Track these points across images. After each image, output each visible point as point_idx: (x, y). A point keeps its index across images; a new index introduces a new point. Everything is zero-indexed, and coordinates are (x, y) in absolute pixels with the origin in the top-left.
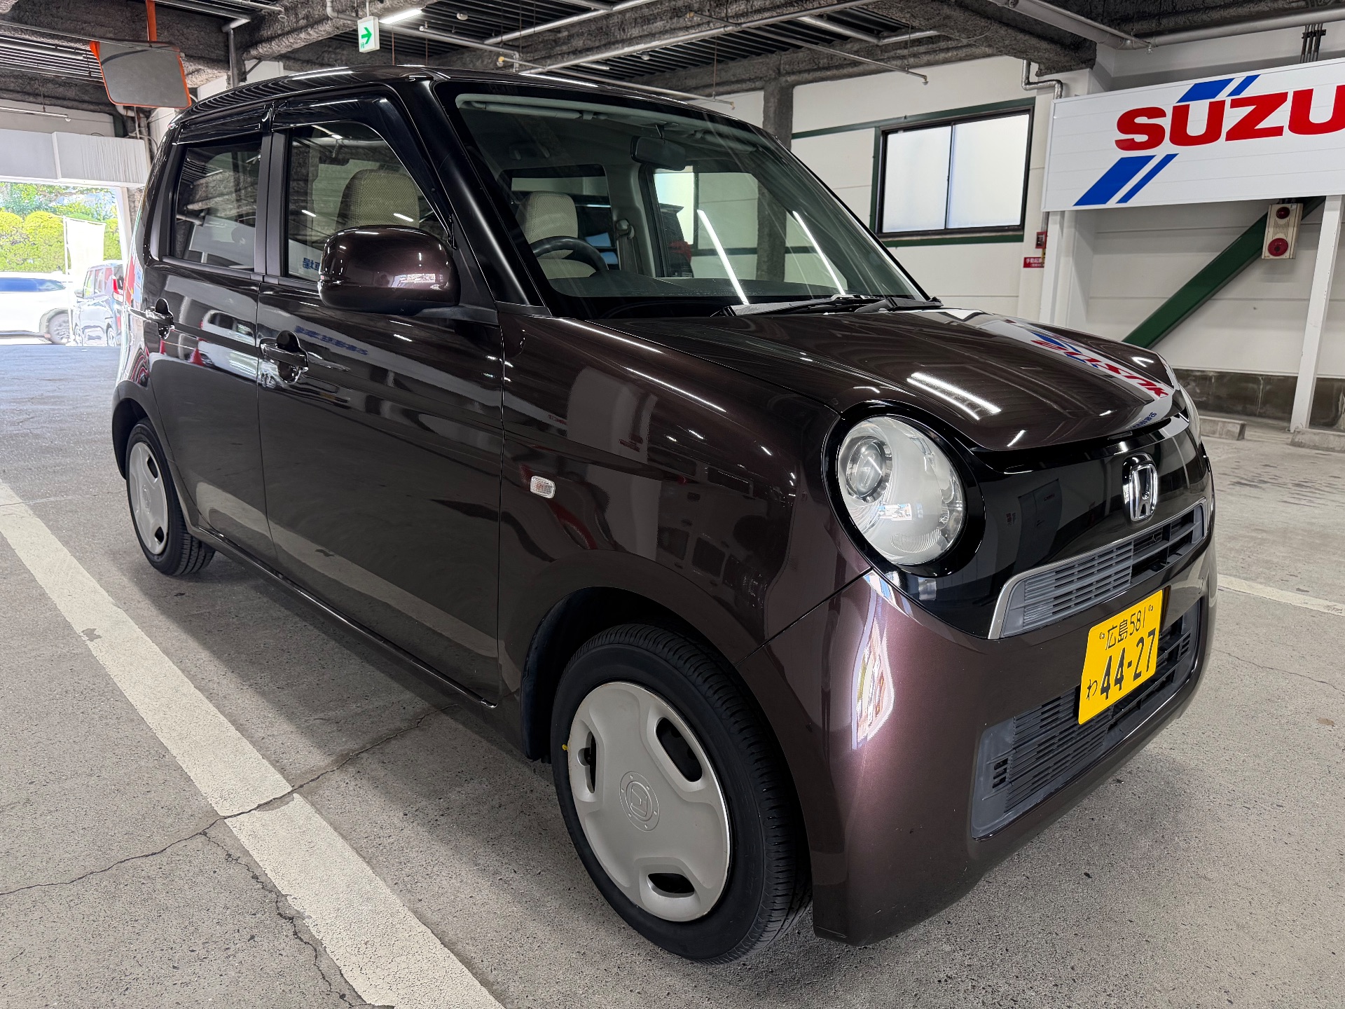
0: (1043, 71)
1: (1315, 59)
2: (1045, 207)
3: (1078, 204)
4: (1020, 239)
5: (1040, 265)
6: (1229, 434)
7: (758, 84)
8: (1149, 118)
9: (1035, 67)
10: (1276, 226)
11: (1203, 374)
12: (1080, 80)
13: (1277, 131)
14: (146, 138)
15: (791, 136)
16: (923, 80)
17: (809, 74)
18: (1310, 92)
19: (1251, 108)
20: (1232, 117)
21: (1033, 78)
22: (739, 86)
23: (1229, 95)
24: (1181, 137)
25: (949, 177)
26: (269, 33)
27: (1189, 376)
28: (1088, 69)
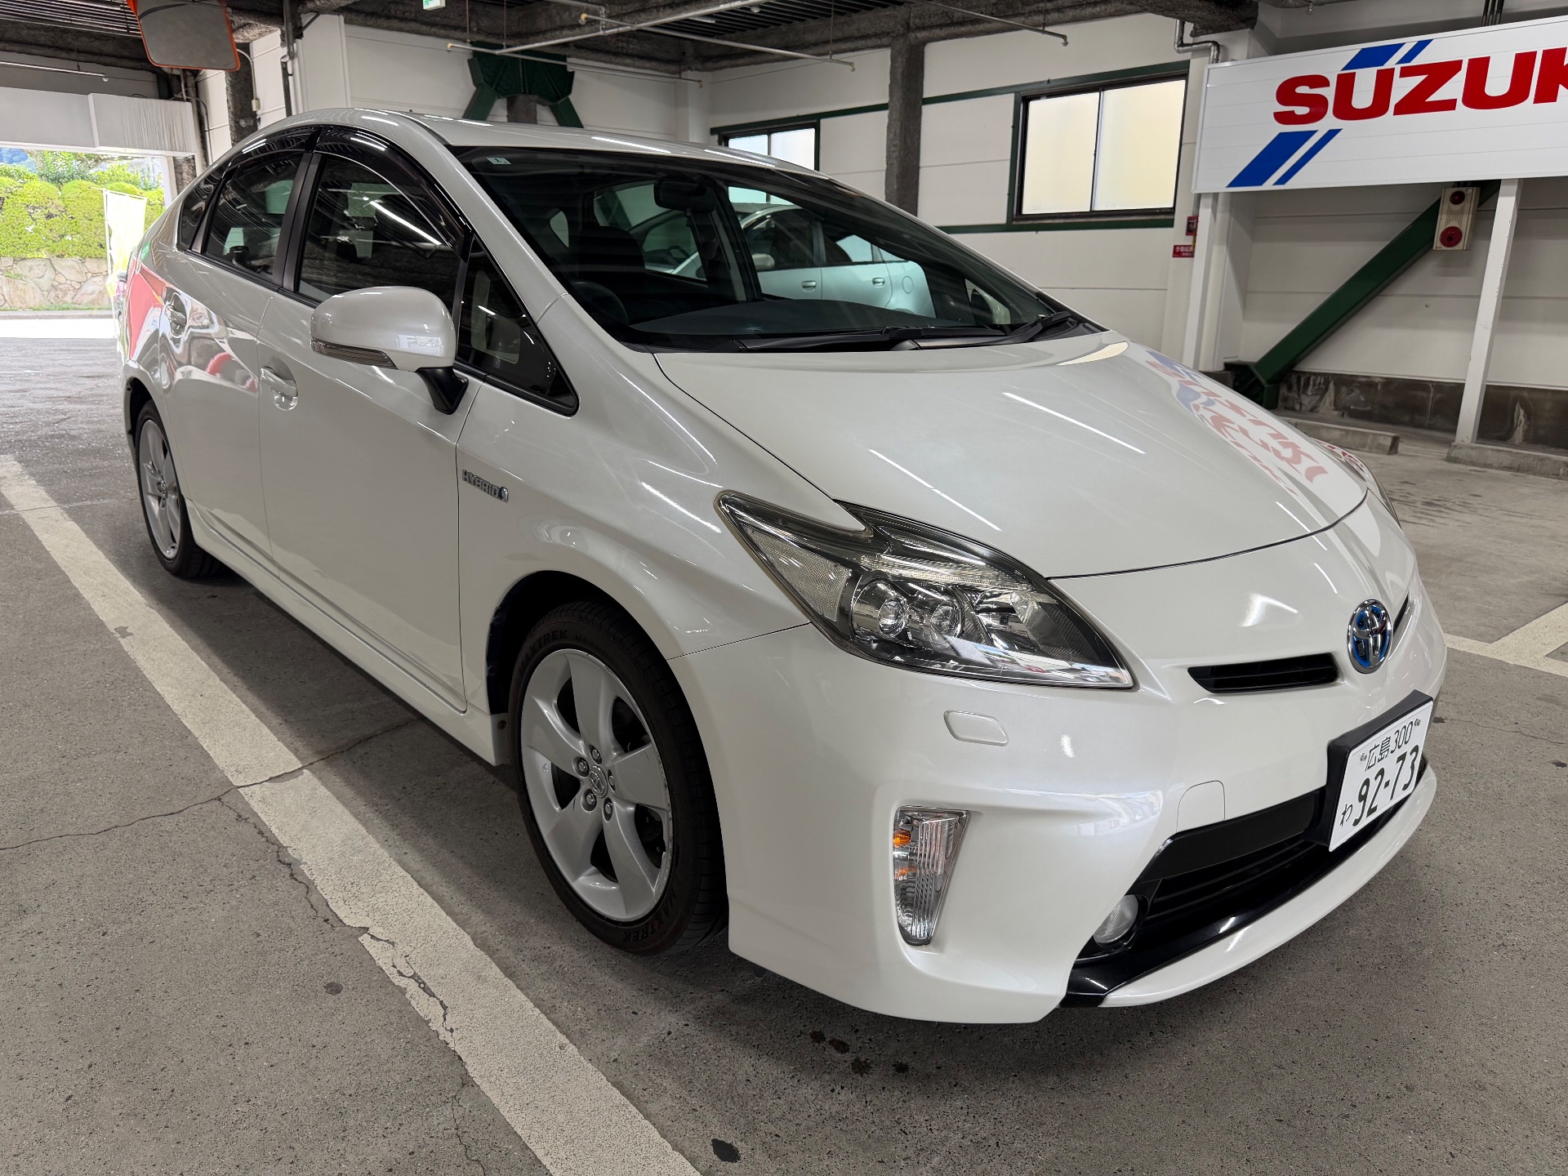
0: (1198, 31)
1: (1497, 22)
2: (1195, 189)
3: (1231, 185)
4: (1170, 224)
5: (1189, 254)
6: (1379, 448)
7: (885, 40)
8: (1311, 87)
9: (1189, 27)
10: (1450, 212)
11: (1369, 380)
12: (1239, 43)
13: (1449, 105)
14: (194, 100)
15: (921, 101)
16: (1062, 40)
17: (942, 29)
18: (1486, 61)
19: (1421, 78)
20: (1402, 87)
21: (1187, 39)
22: (863, 42)
23: (1399, 63)
24: (1345, 110)
25: (1095, 151)
27: (1353, 382)
28: (1248, 30)
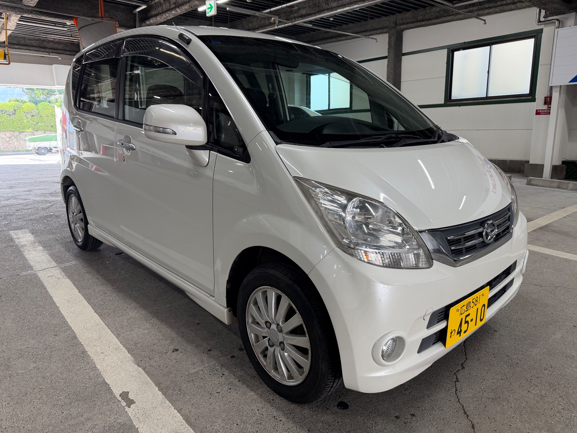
0: (548, 15)
2: (549, 84)
3: (571, 82)
4: (534, 100)
5: (547, 113)
7: (385, 30)
9: (543, 13)
12: (570, 18)
15: (401, 55)
16: (484, 22)
17: (412, 24)
21: (542, 19)
22: (375, 31)
25: (488, 72)
26: (155, 13)
28: (575, 13)
